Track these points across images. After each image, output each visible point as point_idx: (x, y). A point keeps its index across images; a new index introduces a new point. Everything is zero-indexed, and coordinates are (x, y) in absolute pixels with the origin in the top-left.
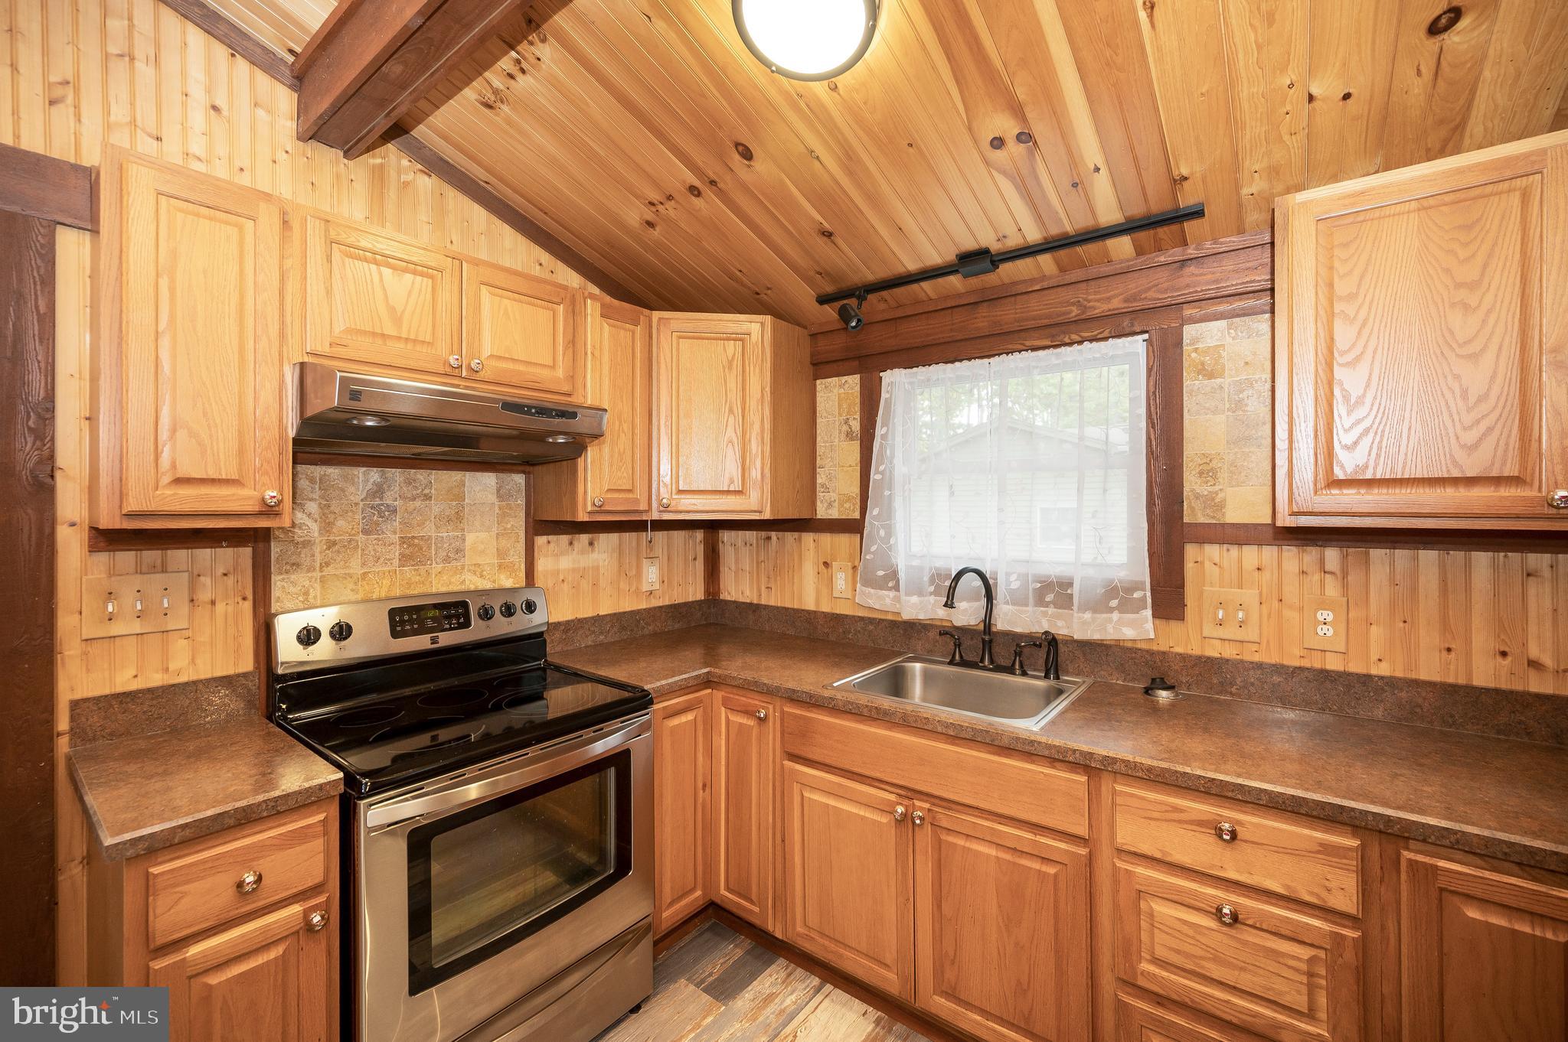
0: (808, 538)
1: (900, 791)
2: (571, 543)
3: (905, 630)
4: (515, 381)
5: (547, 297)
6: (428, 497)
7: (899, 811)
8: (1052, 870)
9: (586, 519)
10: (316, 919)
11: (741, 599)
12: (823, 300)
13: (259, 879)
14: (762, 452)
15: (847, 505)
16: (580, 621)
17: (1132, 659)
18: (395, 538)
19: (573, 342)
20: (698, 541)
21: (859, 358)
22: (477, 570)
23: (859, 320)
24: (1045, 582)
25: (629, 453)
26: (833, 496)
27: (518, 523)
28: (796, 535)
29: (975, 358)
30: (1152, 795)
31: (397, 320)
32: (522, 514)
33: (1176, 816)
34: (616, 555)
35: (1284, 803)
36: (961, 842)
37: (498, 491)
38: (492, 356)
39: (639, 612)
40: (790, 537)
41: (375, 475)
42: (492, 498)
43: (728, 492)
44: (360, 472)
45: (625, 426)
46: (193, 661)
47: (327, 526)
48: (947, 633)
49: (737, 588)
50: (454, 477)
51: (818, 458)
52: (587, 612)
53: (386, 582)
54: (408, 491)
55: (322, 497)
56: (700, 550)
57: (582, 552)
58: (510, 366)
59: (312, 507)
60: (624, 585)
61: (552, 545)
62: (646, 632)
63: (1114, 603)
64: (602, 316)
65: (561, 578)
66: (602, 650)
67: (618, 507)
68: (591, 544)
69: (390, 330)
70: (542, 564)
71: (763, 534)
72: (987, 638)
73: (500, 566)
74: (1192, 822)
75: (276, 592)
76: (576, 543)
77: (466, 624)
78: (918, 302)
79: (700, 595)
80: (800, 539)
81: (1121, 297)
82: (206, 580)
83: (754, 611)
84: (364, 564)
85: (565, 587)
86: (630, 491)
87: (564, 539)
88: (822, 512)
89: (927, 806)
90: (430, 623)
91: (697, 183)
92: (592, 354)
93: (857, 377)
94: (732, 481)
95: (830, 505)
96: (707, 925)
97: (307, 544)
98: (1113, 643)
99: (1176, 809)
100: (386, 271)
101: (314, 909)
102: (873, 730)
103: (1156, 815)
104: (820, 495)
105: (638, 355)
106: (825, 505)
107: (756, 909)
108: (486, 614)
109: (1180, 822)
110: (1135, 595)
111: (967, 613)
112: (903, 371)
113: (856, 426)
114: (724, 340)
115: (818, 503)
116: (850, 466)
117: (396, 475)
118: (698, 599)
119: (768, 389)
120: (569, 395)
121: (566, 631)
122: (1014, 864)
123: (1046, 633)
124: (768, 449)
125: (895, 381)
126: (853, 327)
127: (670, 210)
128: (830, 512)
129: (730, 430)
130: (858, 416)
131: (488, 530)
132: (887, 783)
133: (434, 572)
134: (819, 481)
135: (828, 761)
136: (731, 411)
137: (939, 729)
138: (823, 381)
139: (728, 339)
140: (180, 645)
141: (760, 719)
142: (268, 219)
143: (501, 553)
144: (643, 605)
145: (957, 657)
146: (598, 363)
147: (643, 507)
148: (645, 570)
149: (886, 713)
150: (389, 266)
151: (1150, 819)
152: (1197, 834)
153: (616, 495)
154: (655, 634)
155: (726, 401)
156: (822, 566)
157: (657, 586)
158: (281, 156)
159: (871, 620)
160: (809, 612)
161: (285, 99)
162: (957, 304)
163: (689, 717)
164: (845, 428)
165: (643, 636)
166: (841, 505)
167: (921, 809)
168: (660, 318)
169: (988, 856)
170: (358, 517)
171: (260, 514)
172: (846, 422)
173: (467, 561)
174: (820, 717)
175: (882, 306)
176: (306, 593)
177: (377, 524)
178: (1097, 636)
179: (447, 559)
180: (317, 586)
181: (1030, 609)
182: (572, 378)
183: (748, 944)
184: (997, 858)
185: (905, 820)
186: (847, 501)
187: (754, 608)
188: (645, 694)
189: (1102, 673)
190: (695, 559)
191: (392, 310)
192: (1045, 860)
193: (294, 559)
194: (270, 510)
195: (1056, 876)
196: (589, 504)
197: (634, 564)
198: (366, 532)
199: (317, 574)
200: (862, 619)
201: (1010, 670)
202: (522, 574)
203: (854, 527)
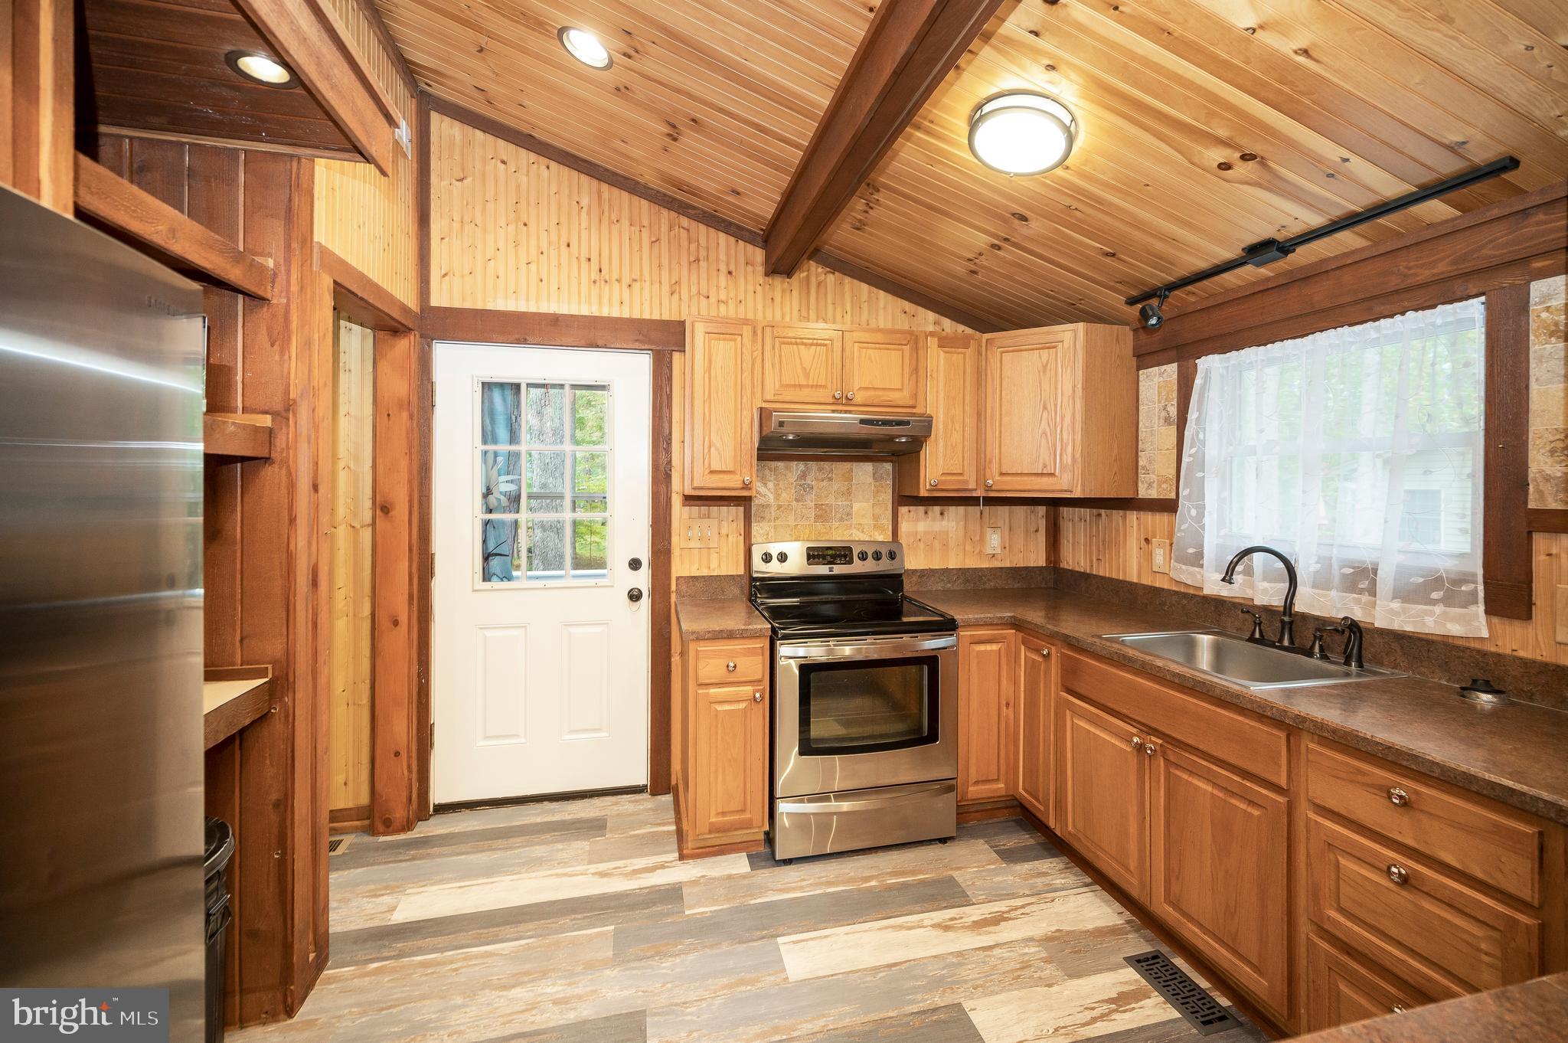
0: (1133, 517)
1: (1141, 727)
2: (926, 513)
3: (1216, 607)
4: (875, 402)
5: (898, 342)
6: (831, 479)
7: (1135, 741)
8: (1256, 812)
9: (926, 495)
10: (758, 695)
11: (1077, 569)
12: (1132, 301)
13: (735, 667)
14: (1074, 440)
15: (1164, 486)
16: (931, 570)
17: (1459, 657)
18: (812, 504)
19: (916, 370)
20: (1040, 515)
21: (1177, 347)
22: (860, 527)
23: (1159, 318)
24: (1359, 567)
25: (960, 447)
26: (1153, 477)
27: (887, 497)
28: (1121, 512)
29: (1287, 339)
30: (1340, 757)
31: (806, 373)
32: (890, 491)
33: (1360, 778)
34: (962, 523)
35: (1455, 778)
36: (1185, 776)
37: (874, 474)
38: (860, 389)
39: (981, 569)
40: (1117, 514)
41: (801, 466)
42: (870, 480)
43: (1042, 474)
44: (794, 464)
45: (957, 426)
46: (719, 565)
47: (777, 496)
48: (1248, 612)
49: (1076, 558)
50: (847, 465)
51: (1140, 442)
52: (937, 564)
53: (807, 531)
54: (820, 476)
55: (775, 479)
56: (1042, 524)
57: (934, 520)
58: (872, 393)
59: (771, 485)
60: (969, 547)
61: (911, 513)
62: (987, 586)
63: (1435, 595)
64: (939, 346)
65: (919, 537)
66: (948, 595)
67: (951, 486)
68: (942, 514)
69: (803, 382)
70: (904, 527)
71: (1095, 511)
72: (1286, 619)
73: (875, 526)
74: (1372, 786)
75: (754, 532)
76: (930, 513)
77: (851, 562)
78: (1227, 290)
79: (1041, 562)
80: (1124, 517)
81: (1447, 260)
82: (724, 523)
83: (1086, 579)
84: (795, 520)
85: (921, 545)
86: (961, 474)
87: (921, 509)
88: (1143, 493)
89: (1160, 741)
90: (829, 558)
91: (996, 242)
92: (931, 376)
93: (1175, 365)
94: (1045, 466)
95: (1150, 486)
96: (1014, 818)
97: (768, 506)
98: (1439, 639)
99: (1360, 772)
100: (802, 347)
101: (757, 691)
102: (1121, 673)
103: (1341, 774)
104: (1141, 476)
105: (968, 370)
106: (1146, 485)
107: (1042, 808)
108: (863, 556)
109: (1364, 784)
110: (1463, 588)
111: (1267, 592)
112: (1216, 357)
113: (1173, 411)
114: (1039, 349)
115: (1140, 484)
116: (1168, 449)
117: (813, 465)
118: (1040, 565)
119: (1080, 386)
120: (914, 407)
121: (921, 577)
122: (1225, 801)
123: (1346, 618)
124: (1079, 437)
125: (1210, 365)
126: (1153, 325)
127: (983, 261)
128: (1150, 492)
129: (1044, 423)
130: (1175, 402)
131: (868, 501)
132: (1135, 720)
133: (834, 527)
134: (1141, 463)
135: (1091, 696)
136: (1045, 408)
137: (1168, 677)
138: (1145, 371)
139: (1043, 348)
140: (714, 556)
141: (1044, 655)
142: (747, 331)
143: (876, 518)
144: (985, 565)
145: (1257, 635)
146: (935, 382)
147: (972, 485)
148: (988, 538)
149: (1130, 659)
150: (803, 344)
151: (1338, 778)
152: (1378, 798)
153: (949, 478)
154: (996, 589)
155: (1041, 399)
156: (1143, 541)
157: (998, 551)
158: (759, 289)
159: (1185, 595)
160: (1131, 584)
161: (759, 255)
162: (1265, 288)
163: (995, 647)
164: (1164, 414)
165: (985, 589)
166: (1159, 486)
167: (1155, 743)
168: (987, 340)
169: (1205, 790)
170: (793, 491)
171: (743, 488)
172: (1165, 409)
173: (854, 521)
174: (1086, 659)
175: (1192, 299)
176: (768, 534)
177: (802, 496)
178: (1409, 628)
179: (841, 519)
180: (772, 530)
181: (1334, 593)
182: (915, 395)
183: (1042, 839)
184: (1212, 794)
185: (1140, 748)
186: (1164, 482)
187: (1086, 577)
188: (953, 621)
189: (1423, 669)
190: (1037, 531)
191: (804, 369)
192: (1251, 802)
193: (762, 515)
194: (746, 487)
195: (1259, 817)
196: (928, 484)
197: (978, 532)
198: (797, 500)
199: (772, 524)
200: (1176, 593)
201: (1309, 653)
202: (890, 533)
203: (1169, 506)
